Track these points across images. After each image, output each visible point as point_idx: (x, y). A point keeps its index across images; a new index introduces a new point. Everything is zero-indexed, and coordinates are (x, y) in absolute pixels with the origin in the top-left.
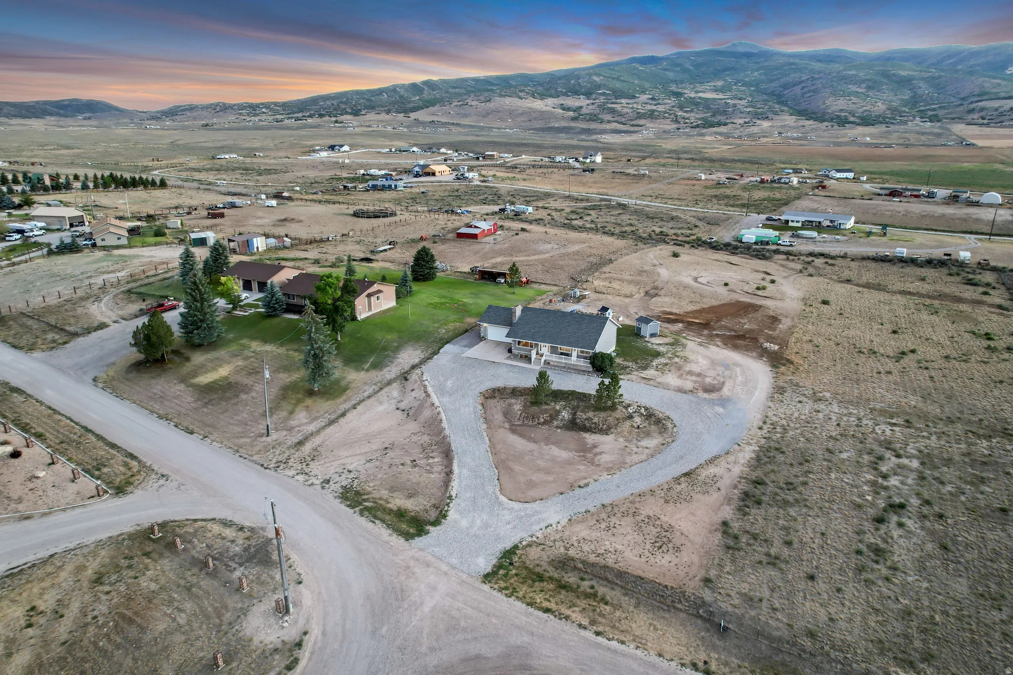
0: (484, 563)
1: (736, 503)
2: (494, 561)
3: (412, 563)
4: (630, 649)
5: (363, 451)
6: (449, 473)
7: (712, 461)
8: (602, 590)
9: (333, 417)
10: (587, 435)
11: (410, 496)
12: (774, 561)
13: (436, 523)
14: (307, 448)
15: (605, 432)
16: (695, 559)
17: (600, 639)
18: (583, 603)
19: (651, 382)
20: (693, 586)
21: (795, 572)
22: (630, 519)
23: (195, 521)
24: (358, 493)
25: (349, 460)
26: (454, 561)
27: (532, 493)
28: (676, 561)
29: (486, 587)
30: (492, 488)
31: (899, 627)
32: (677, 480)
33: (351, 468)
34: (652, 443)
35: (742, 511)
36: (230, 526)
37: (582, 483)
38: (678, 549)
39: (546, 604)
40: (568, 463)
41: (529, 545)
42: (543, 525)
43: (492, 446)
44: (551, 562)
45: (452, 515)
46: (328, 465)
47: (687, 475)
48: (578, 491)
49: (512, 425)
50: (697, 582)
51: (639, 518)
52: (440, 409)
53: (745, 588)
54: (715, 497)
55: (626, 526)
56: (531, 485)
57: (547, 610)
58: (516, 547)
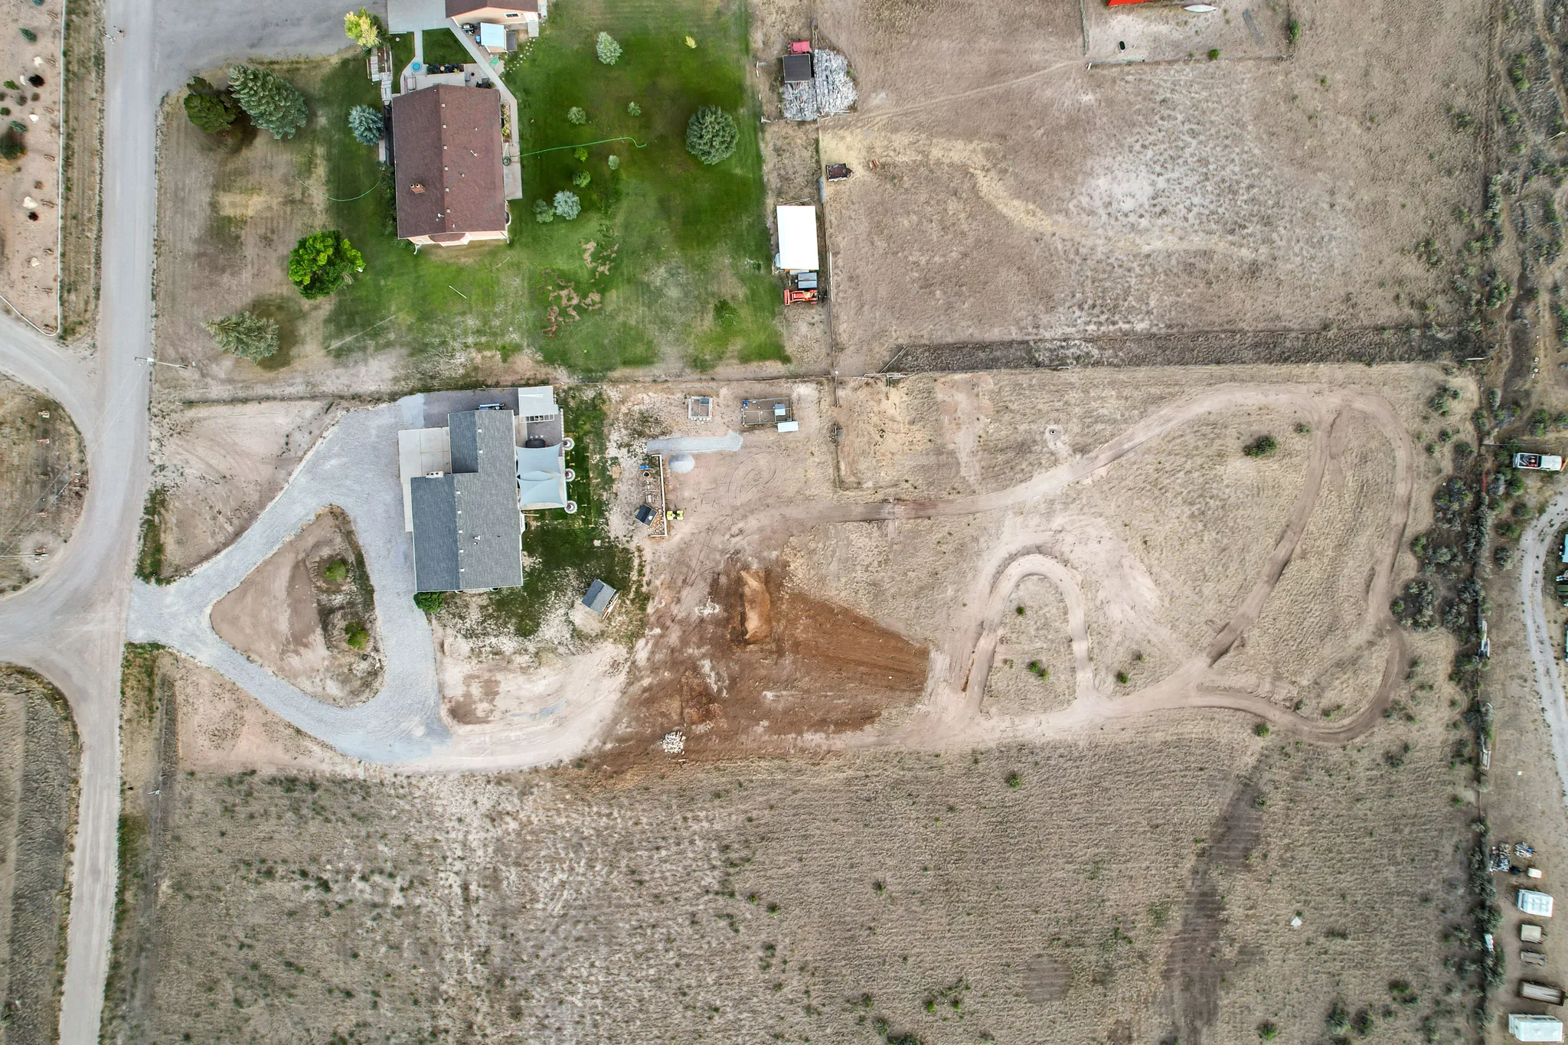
0: (140, 636)
1: (281, 775)
2: (145, 641)
3: (116, 594)
4: (118, 748)
5: (213, 462)
6: (217, 552)
7: (324, 745)
8: (158, 715)
9: (241, 394)
10: (319, 631)
11: (179, 542)
12: (229, 810)
13: (159, 581)
14: (191, 413)
15: (329, 646)
16: (213, 761)
17: (117, 730)
18: (143, 707)
19: (439, 654)
20: (185, 766)
21: (225, 824)
22: (233, 705)
23: (72, 423)
24: (163, 503)
25: (193, 460)
26: (133, 616)
27: (225, 628)
28: (205, 749)
29: (122, 649)
30: (215, 596)
31: (205, 883)
32: (289, 725)
33: (187, 471)
34: (333, 688)
35: (273, 781)
36: (81, 451)
37: (253, 656)
38: (217, 747)
39: (128, 690)
40: (274, 634)
41: (171, 654)
42: (192, 653)
43: (266, 563)
44: (164, 675)
45: (173, 586)
46: (181, 450)
47: (298, 731)
48: (242, 660)
49: (304, 561)
50: (188, 767)
51: (238, 712)
52: (286, 486)
53: (198, 797)
54: (283, 758)
55: (227, 704)
56: (234, 621)
57: (123, 693)
58: (163, 647)
